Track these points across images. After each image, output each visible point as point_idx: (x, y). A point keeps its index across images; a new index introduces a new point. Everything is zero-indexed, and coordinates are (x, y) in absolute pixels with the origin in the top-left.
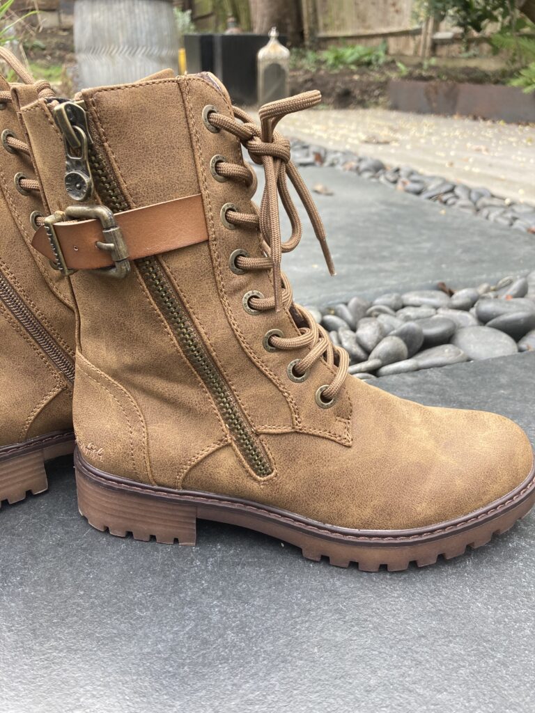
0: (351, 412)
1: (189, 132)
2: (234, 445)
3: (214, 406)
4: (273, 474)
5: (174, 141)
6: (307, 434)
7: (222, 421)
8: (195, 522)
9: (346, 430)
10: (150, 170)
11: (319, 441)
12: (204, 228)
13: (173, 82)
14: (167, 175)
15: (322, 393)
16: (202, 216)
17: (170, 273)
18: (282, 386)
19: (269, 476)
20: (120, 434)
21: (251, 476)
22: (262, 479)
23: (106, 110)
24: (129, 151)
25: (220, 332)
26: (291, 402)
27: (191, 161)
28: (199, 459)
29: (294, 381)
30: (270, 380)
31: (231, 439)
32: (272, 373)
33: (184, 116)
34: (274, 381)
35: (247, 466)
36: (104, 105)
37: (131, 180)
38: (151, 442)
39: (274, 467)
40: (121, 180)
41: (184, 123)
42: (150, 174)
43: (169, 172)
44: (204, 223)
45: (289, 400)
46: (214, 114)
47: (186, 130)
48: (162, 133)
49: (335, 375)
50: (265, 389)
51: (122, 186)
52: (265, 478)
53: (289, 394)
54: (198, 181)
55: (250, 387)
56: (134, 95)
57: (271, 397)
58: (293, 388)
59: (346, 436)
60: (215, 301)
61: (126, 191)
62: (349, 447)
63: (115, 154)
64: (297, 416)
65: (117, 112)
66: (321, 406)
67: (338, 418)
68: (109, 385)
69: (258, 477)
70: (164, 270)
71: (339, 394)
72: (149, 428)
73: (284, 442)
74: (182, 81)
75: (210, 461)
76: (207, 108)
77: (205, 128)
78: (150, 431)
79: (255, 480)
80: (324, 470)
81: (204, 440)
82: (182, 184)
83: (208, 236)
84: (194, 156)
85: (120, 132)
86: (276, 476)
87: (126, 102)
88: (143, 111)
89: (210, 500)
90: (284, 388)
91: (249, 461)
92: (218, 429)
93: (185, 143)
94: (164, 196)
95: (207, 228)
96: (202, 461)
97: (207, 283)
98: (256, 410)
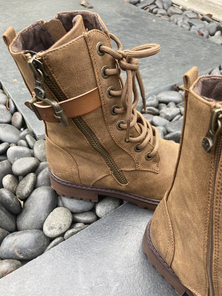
0: (159, 160)
1: (91, 60)
2: (113, 175)
3: (104, 161)
4: (128, 184)
5: (85, 67)
6: (142, 170)
7: (108, 167)
8: (97, 195)
9: (157, 167)
10: (74, 82)
11: (146, 173)
12: (99, 102)
13: (82, 37)
14: (82, 83)
15: (148, 155)
16: (99, 97)
17: (85, 121)
18: (132, 154)
19: (126, 184)
20: (67, 169)
21: (119, 184)
22: (123, 185)
23: (52, 61)
24: (64, 76)
25: (107, 139)
26: (135, 160)
27: (93, 74)
28: (99, 179)
29: (136, 152)
30: (127, 153)
31: (111, 173)
32: (128, 150)
33: (88, 53)
34: (129, 153)
35: (118, 181)
36: (51, 60)
37: (66, 88)
38: (80, 172)
39: (128, 181)
40: (61, 88)
41: (88, 57)
42: (75, 84)
43: (83, 82)
44: (99, 99)
45: (134, 159)
46: (102, 46)
47: (89, 60)
48: (79, 65)
49: (154, 148)
50: (124, 156)
51: (62, 91)
52: (125, 185)
53: (135, 157)
54: (96, 82)
55: (119, 155)
56: (64, 51)
57: (127, 159)
58: (136, 155)
59: (157, 169)
60: (104, 127)
61: (64, 92)
62: (158, 173)
63: (58, 79)
64: (137, 164)
65: (57, 61)
66: (147, 160)
67: (154, 163)
68: (61, 151)
69: (122, 185)
70: (83, 120)
71: (155, 155)
72: (78, 167)
73: (132, 174)
74: (86, 36)
75: (103, 179)
76: (98, 44)
77: (98, 55)
78: (79, 168)
79: (121, 185)
80: (147, 182)
81: (101, 173)
82: (90, 85)
83: (101, 104)
84: (94, 71)
85: (59, 69)
86: (129, 184)
87: (61, 56)
88: (69, 57)
89: (103, 189)
90: (133, 155)
91: (118, 180)
92: (106, 169)
93: (89, 66)
94: (81, 92)
95: (101, 101)
96: (100, 179)
97: (101, 121)
98: (121, 163)
